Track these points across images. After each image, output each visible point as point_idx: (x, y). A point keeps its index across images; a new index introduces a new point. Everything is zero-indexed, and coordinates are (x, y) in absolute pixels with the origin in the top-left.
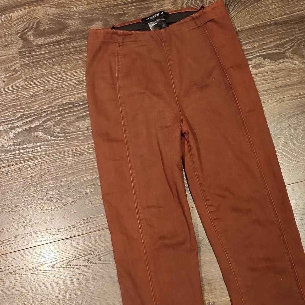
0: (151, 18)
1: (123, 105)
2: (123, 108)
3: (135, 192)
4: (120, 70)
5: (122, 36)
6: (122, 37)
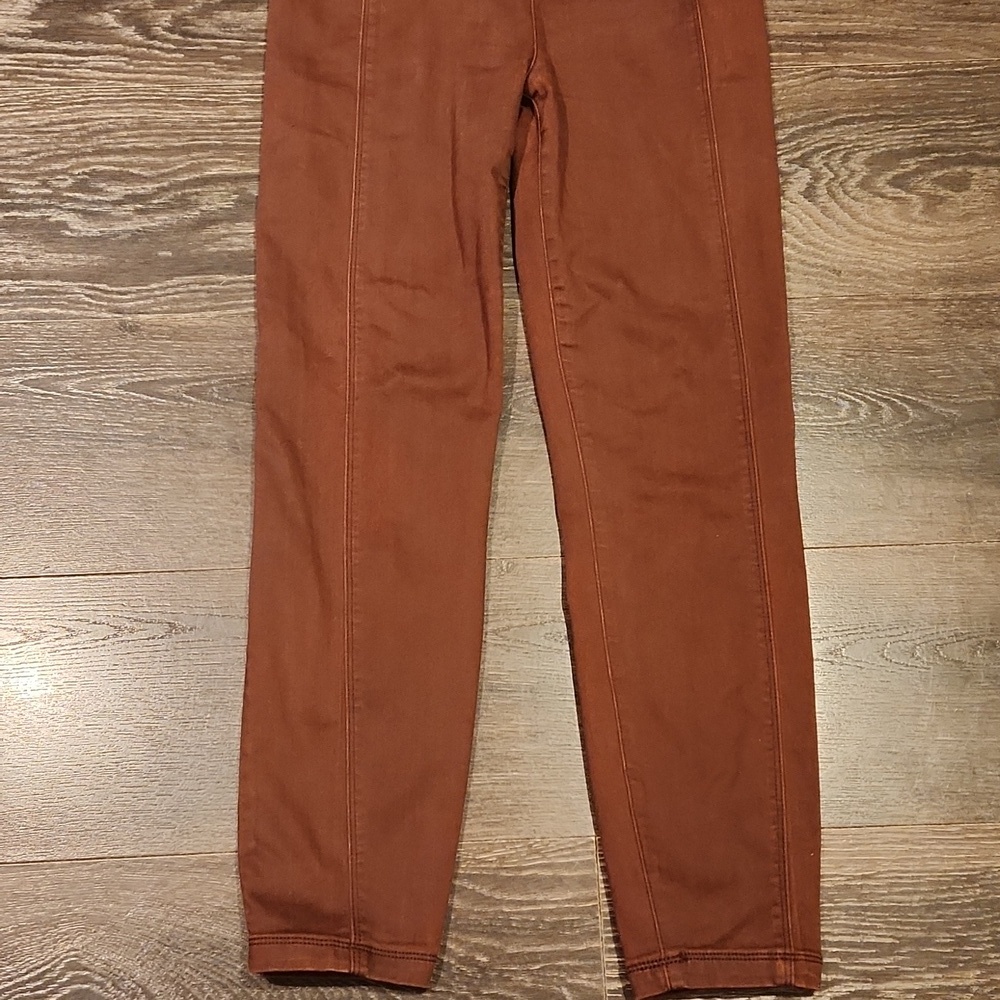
3: (356, 232)
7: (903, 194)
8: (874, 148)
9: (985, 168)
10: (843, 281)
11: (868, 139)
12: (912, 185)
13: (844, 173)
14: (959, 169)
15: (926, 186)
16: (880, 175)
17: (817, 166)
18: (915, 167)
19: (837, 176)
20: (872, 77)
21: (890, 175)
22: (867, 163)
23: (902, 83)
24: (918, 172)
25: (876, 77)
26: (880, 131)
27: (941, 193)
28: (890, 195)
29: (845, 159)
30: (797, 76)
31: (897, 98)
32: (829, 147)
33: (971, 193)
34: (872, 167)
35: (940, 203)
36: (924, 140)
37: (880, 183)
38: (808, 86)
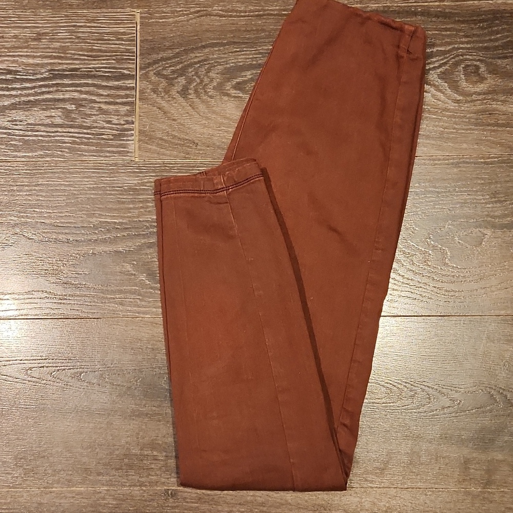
8: (227, 64)
10: (199, 150)
11: (223, 58)
12: (247, 88)
13: (206, 80)
16: (229, 81)
18: (250, 77)
19: (202, 81)
20: (231, 16)
21: (235, 81)
22: (222, 74)
23: (249, 21)
25: (234, 17)
26: (232, 52)
28: (233, 95)
29: (209, 70)
30: (184, 15)
31: (245, 31)
32: (199, 62)
36: (258, 59)
37: (228, 86)
38: (190, 21)
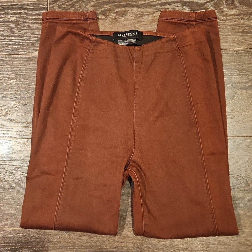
0: (123, 36)
1: (75, 117)
2: (75, 121)
3: (57, 213)
4: (83, 79)
5: (94, 42)
6: (94, 44)
7: (104, 18)
9: (132, 8)
14: (124, 9)
15: (112, 15)
17: (77, 7)
24: (110, 9)
27: (116, 17)
33: (126, 17)
34: (95, 7)
35: (116, 21)
